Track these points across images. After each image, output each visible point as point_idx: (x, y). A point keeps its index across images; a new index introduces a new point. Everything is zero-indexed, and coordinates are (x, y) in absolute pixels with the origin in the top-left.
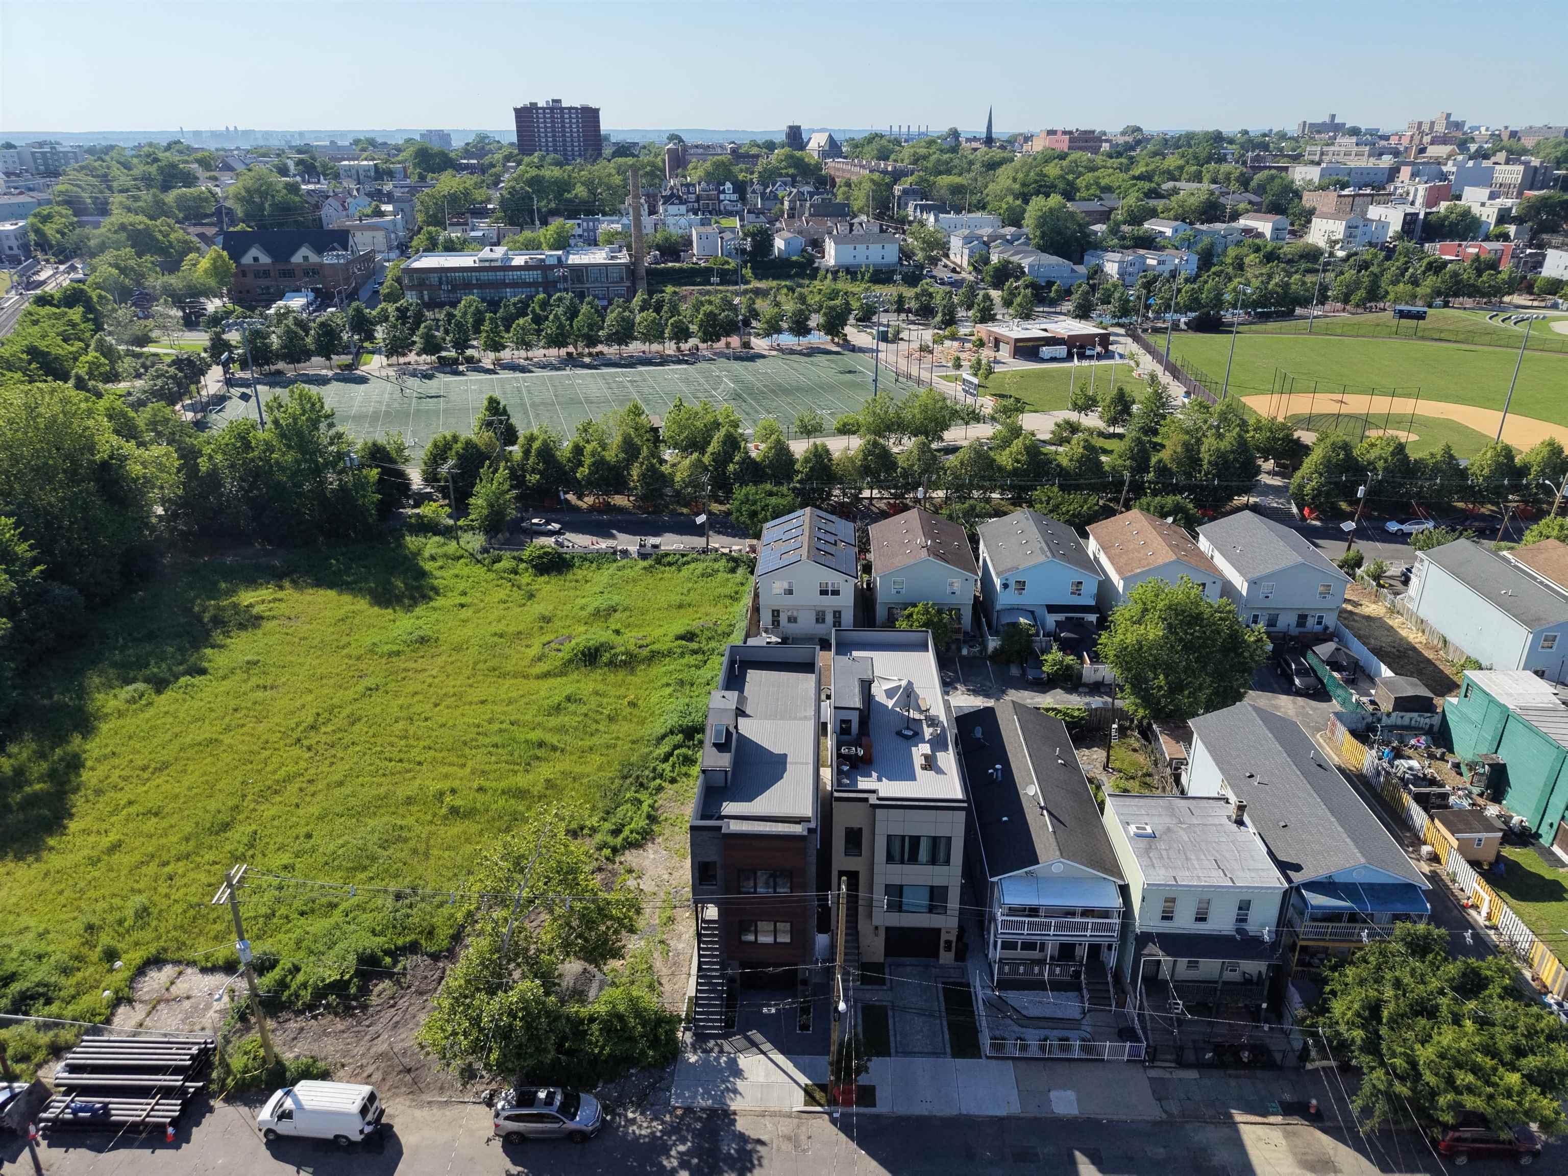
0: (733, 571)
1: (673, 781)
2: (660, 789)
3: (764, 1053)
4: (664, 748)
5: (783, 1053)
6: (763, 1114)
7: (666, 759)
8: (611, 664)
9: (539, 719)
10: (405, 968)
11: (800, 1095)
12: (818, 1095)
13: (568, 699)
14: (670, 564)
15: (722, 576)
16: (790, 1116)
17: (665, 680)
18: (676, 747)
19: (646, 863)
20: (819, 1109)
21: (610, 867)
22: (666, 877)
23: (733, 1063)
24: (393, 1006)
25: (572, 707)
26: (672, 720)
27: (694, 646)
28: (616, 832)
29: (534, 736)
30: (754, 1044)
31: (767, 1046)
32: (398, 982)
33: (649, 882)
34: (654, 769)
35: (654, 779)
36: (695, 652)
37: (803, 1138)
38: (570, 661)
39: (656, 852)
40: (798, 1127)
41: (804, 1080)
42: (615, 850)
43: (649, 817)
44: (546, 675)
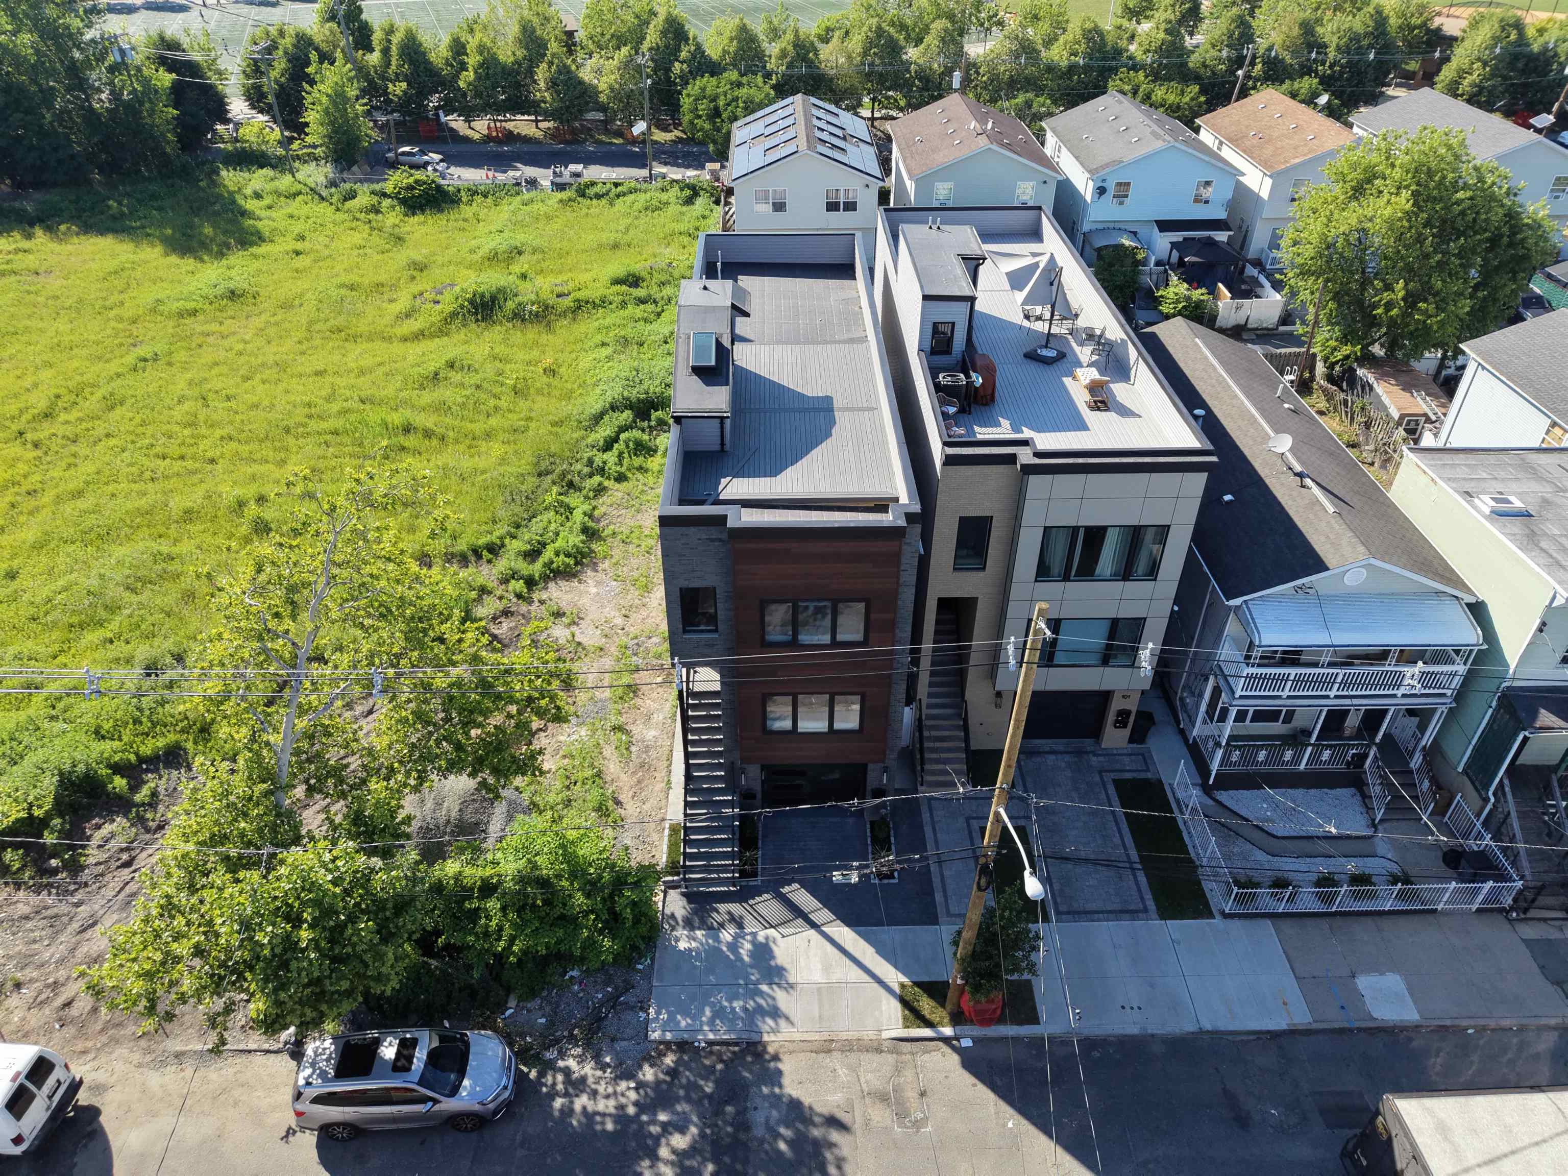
0: (689, 201)
1: (621, 478)
2: (600, 490)
3: (813, 925)
4: (604, 432)
5: (849, 924)
6: (826, 1048)
7: (608, 445)
8: (516, 316)
9: (404, 394)
10: (154, 794)
11: (893, 1009)
12: (926, 1005)
13: (451, 365)
14: (598, 196)
15: (674, 209)
16: (879, 1050)
17: (598, 338)
18: (622, 429)
19: (585, 601)
20: (927, 1032)
21: (524, 608)
22: (619, 621)
23: (763, 952)
25: (456, 377)
26: (615, 392)
27: (640, 292)
28: (532, 555)
29: (396, 418)
30: (798, 913)
31: (822, 915)
32: (141, 820)
33: (591, 631)
34: (590, 462)
35: (591, 476)
36: (642, 301)
37: (911, 1095)
38: (454, 315)
39: (599, 583)
40: (898, 1070)
41: (895, 977)
42: (530, 583)
43: (585, 530)
44: (418, 336)
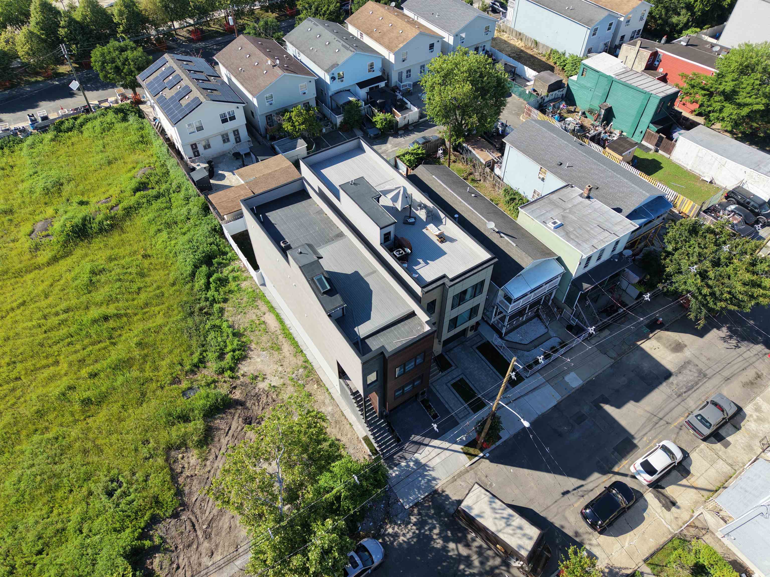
0: (125, 119)
1: (225, 301)
2: (222, 311)
3: (427, 445)
4: (200, 280)
5: (436, 439)
6: (454, 480)
7: (207, 286)
8: (101, 230)
9: (84, 299)
10: (161, 537)
11: (464, 457)
12: (471, 451)
13: (93, 273)
14: (70, 130)
15: (120, 126)
16: (468, 471)
17: (153, 229)
18: (209, 276)
19: (259, 366)
20: (477, 458)
21: (238, 382)
22: (280, 369)
23: (417, 462)
24: (178, 568)
25: (103, 278)
26: (191, 259)
27: (152, 193)
28: (221, 356)
30: (420, 444)
31: (427, 441)
32: (167, 550)
33: (273, 379)
34: (207, 299)
35: (211, 305)
36: (157, 197)
37: (483, 478)
38: (66, 242)
39: (259, 356)
40: (476, 474)
41: (458, 447)
42: (232, 369)
43: (234, 335)
44: (55, 260)
